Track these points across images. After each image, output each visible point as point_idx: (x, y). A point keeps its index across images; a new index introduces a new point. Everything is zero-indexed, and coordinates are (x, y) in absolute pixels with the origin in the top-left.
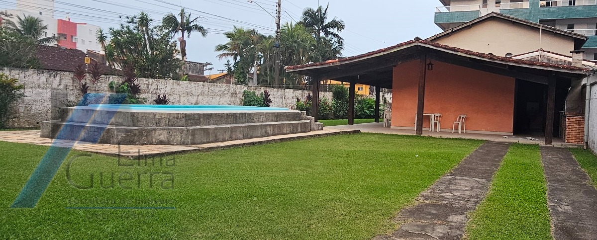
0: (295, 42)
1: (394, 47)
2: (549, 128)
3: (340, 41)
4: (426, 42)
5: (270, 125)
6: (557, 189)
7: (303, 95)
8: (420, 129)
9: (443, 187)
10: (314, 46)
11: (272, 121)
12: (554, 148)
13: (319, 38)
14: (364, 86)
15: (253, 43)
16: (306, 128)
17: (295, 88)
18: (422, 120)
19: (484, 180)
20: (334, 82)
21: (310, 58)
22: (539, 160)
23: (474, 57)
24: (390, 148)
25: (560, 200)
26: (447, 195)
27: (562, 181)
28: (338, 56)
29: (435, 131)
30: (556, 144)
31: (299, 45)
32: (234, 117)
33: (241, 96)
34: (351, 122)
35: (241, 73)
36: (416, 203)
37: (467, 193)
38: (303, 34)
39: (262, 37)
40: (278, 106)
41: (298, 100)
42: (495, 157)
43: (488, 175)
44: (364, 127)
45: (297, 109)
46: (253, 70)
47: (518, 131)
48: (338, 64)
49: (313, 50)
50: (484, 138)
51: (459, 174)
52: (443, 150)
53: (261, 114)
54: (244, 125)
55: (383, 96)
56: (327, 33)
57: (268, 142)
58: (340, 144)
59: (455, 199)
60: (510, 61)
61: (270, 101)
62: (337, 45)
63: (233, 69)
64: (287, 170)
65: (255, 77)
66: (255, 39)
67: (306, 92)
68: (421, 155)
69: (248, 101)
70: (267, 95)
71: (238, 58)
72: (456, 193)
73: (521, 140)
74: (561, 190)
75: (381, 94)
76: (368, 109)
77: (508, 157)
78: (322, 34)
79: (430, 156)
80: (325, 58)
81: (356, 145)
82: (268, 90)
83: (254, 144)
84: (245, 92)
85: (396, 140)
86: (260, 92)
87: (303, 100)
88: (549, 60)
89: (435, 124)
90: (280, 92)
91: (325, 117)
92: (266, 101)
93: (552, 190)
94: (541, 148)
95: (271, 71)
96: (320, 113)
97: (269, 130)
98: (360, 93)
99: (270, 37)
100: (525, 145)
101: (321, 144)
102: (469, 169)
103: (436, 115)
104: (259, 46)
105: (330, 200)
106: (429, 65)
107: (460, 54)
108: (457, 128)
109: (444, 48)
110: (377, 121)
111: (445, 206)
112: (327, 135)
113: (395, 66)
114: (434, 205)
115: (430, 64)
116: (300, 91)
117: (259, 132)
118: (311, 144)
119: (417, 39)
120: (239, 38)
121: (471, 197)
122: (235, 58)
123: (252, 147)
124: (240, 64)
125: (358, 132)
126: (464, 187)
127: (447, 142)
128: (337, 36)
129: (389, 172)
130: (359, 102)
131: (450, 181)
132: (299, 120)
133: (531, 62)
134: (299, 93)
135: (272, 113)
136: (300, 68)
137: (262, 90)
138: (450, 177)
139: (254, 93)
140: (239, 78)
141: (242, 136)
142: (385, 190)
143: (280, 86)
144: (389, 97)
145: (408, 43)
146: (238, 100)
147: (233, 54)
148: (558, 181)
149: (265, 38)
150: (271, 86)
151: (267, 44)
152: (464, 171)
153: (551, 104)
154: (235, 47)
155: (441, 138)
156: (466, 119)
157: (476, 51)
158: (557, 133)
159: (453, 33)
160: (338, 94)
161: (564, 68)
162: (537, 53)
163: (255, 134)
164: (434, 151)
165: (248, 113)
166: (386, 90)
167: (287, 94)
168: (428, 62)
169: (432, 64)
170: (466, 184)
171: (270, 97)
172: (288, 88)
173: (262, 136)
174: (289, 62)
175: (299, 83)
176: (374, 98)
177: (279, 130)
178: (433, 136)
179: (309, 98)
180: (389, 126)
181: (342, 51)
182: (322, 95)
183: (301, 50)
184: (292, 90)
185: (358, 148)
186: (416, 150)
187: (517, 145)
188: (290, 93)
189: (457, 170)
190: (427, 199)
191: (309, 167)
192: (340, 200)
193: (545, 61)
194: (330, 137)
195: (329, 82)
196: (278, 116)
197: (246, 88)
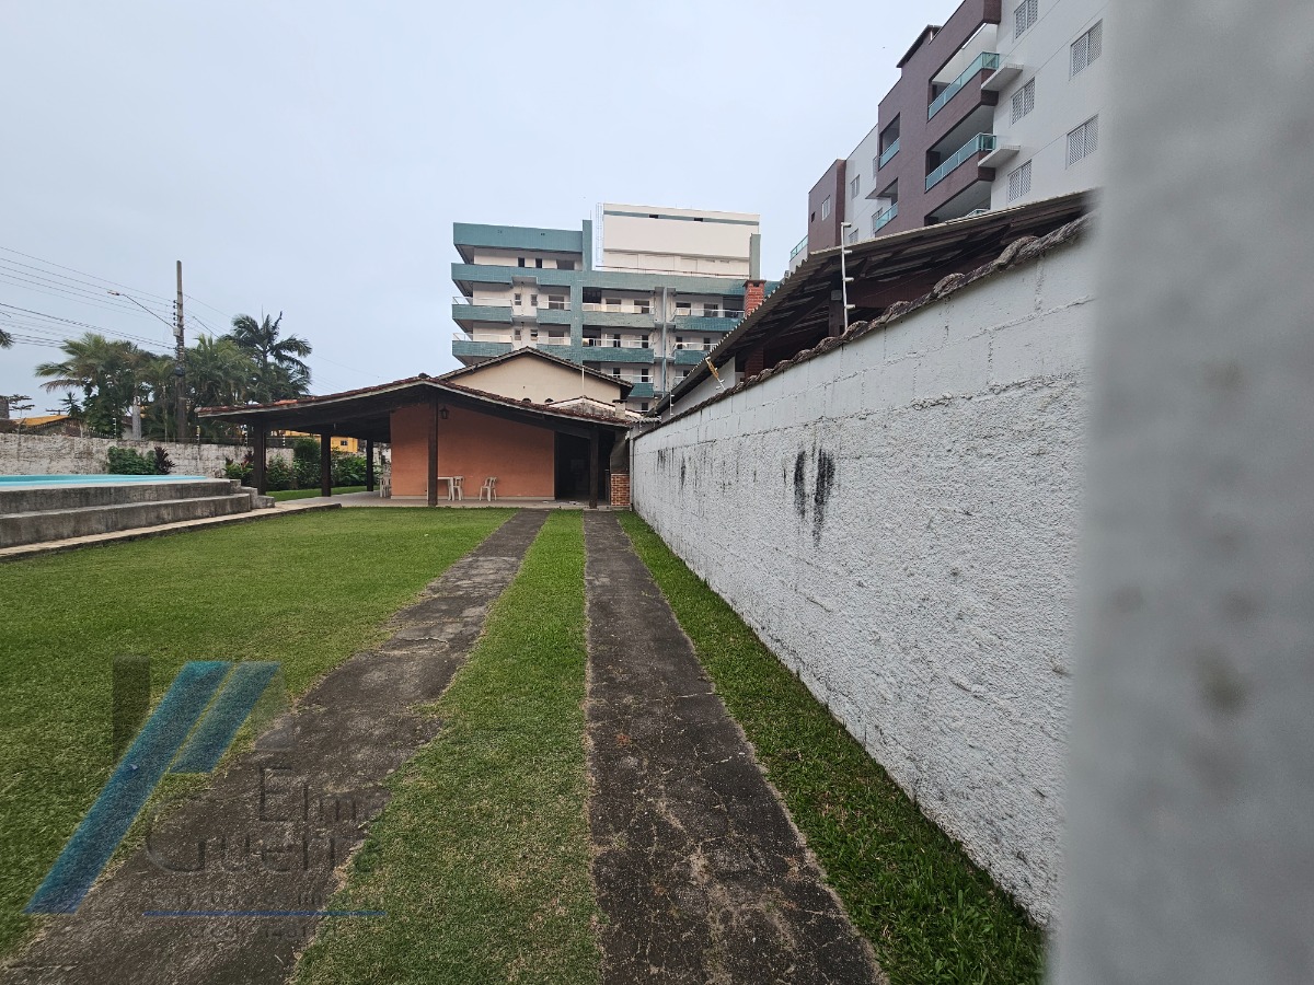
0: (219, 368)
1: (390, 385)
2: (594, 489)
3: (304, 371)
4: (436, 380)
5: (166, 506)
6: (596, 560)
7: (238, 455)
8: (433, 499)
9: (459, 574)
10: (257, 376)
11: (171, 498)
12: (598, 513)
13: (266, 365)
14: (350, 440)
15: (128, 366)
16: (240, 506)
17: (222, 442)
18: (435, 486)
19: (514, 559)
20: (295, 433)
21: (252, 396)
22: (580, 527)
23: (502, 403)
24: (388, 527)
25: (599, 572)
26: (465, 583)
27: (604, 550)
28: (302, 393)
29: (456, 500)
30: (602, 508)
31: (226, 373)
32: (84, 495)
33: (103, 457)
34: (327, 493)
35: (104, 416)
36: (420, 600)
37: (492, 577)
38: (234, 355)
39: (147, 357)
40: (187, 473)
41: (229, 462)
42: (531, 529)
43: (519, 552)
44: (346, 499)
45: (227, 476)
46: (131, 411)
47: (561, 494)
48: (298, 406)
49: (254, 383)
50: (520, 506)
51: (484, 554)
52: (463, 525)
53: (145, 489)
54: (106, 508)
55: (380, 453)
56: (281, 358)
57: (163, 533)
58: (306, 528)
59: (475, 587)
60: (545, 410)
61: (170, 465)
62: (300, 376)
63: (83, 409)
64: (201, 576)
65: (136, 424)
66: (132, 359)
67: (244, 449)
68: (433, 533)
69: (119, 464)
70: (161, 454)
71: (95, 391)
72: (478, 580)
73: (565, 506)
74: (601, 560)
75: (375, 450)
76: (357, 472)
77: (547, 527)
78: (271, 359)
79: (445, 534)
80: (277, 397)
81: (334, 527)
82: (164, 446)
83: (131, 539)
84: (111, 450)
85: (397, 516)
86: (146, 449)
87: (238, 462)
88: (593, 409)
89: (456, 490)
90: (191, 450)
91: (280, 487)
92: (161, 465)
93: (591, 562)
94: (586, 512)
95: (170, 413)
96: (271, 482)
97: (165, 514)
98: (342, 448)
99: (166, 358)
100: (569, 511)
101: (270, 530)
102: (497, 546)
103: (457, 478)
104: (140, 372)
105: (279, 614)
106: (442, 411)
107: (482, 398)
108: (485, 494)
109: (462, 390)
110: (370, 489)
111: (461, 597)
112: (283, 514)
113: (393, 412)
114: (444, 599)
115: (444, 410)
116: (232, 448)
117: (143, 518)
118: (251, 532)
119: (423, 376)
120: (94, 355)
121: (495, 581)
122: (88, 390)
123: (129, 545)
124: (100, 401)
125: (337, 507)
126: (488, 569)
127: (470, 514)
128: (298, 363)
129: (381, 561)
130: (341, 462)
131: (470, 566)
132: (228, 494)
133: (570, 413)
134: (229, 451)
135: (169, 485)
136: (225, 411)
137: (152, 446)
138: (470, 559)
139: (134, 452)
140: (98, 425)
141: (103, 528)
142: (374, 587)
143: (191, 440)
144: (388, 454)
145: (410, 381)
146: (95, 464)
147: (84, 383)
148: (599, 550)
149: (155, 358)
150: (174, 438)
151: (161, 369)
152: (491, 548)
153: (594, 461)
154: (86, 370)
155: (464, 509)
156: (497, 482)
157: (504, 395)
158: (603, 495)
159: (477, 370)
160: (303, 451)
161: (606, 420)
162: (580, 401)
163: (136, 523)
164: (453, 527)
165: (115, 488)
166: (385, 445)
167: (205, 453)
168: (440, 409)
169: (447, 412)
170: (490, 566)
171: (169, 458)
172: (209, 442)
173: (150, 525)
174: (208, 399)
175: (232, 434)
176: (364, 456)
177: (188, 511)
178: (453, 506)
179: (248, 457)
180: (388, 496)
181: (309, 387)
182: (272, 454)
183: (232, 382)
184: (214, 447)
185: (337, 530)
186: (427, 527)
187: (559, 511)
188: (211, 451)
189: (481, 548)
190: (435, 593)
191: (245, 567)
192: (298, 611)
193: (589, 412)
194: (289, 518)
195: (288, 433)
196: (183, 490)
197: (113, 444)
